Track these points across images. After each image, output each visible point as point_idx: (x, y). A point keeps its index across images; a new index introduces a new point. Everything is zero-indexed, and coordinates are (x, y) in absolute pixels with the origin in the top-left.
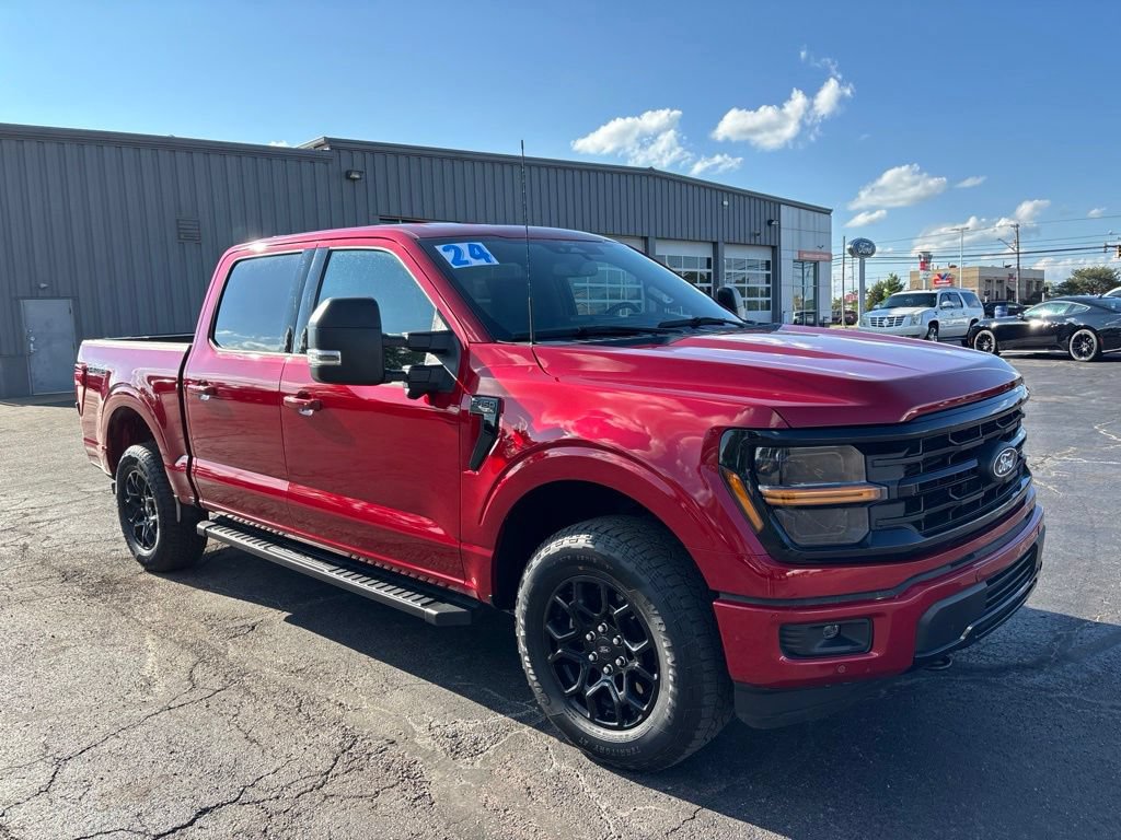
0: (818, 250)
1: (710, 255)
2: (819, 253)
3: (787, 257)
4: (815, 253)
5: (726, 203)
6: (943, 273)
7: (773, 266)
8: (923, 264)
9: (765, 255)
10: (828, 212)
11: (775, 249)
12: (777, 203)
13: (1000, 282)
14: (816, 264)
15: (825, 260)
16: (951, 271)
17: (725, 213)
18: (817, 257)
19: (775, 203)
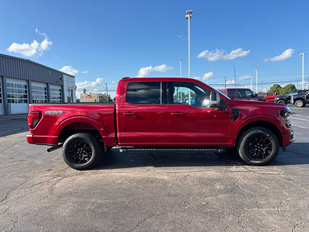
0: (72, 87)
1: (46, 87)
2: (73, 88)
3: (65, 89)
4: (72, 88)
5: (50, 72)
6: (88, 95)
7: (62, 90)
8: (84, 92)
9: (60, 88)
10: (74, 77)
11: (62, 86)
12: (62, 74)
13: (102, 97)
14: (72, 91)
15: (74, 90)
16: (90, 94)
17: (50, 75)
18: (72, 89)
19: (62, 73)
